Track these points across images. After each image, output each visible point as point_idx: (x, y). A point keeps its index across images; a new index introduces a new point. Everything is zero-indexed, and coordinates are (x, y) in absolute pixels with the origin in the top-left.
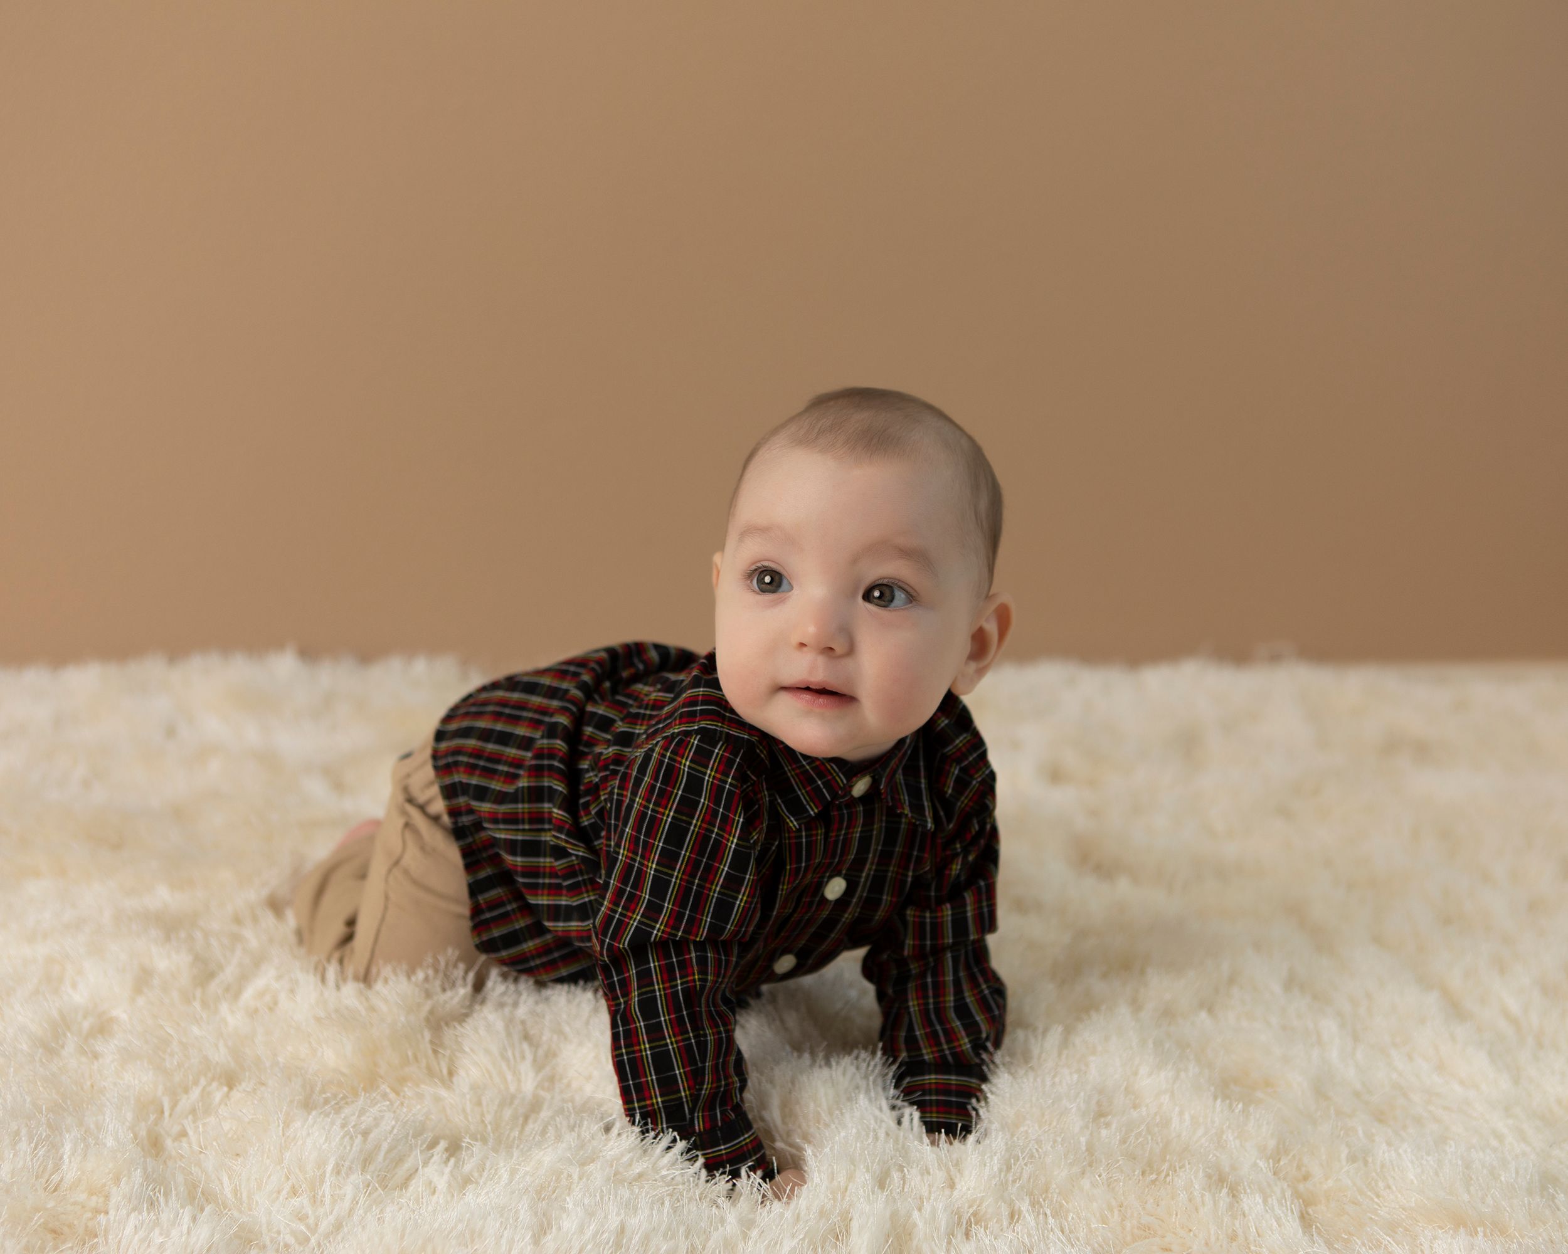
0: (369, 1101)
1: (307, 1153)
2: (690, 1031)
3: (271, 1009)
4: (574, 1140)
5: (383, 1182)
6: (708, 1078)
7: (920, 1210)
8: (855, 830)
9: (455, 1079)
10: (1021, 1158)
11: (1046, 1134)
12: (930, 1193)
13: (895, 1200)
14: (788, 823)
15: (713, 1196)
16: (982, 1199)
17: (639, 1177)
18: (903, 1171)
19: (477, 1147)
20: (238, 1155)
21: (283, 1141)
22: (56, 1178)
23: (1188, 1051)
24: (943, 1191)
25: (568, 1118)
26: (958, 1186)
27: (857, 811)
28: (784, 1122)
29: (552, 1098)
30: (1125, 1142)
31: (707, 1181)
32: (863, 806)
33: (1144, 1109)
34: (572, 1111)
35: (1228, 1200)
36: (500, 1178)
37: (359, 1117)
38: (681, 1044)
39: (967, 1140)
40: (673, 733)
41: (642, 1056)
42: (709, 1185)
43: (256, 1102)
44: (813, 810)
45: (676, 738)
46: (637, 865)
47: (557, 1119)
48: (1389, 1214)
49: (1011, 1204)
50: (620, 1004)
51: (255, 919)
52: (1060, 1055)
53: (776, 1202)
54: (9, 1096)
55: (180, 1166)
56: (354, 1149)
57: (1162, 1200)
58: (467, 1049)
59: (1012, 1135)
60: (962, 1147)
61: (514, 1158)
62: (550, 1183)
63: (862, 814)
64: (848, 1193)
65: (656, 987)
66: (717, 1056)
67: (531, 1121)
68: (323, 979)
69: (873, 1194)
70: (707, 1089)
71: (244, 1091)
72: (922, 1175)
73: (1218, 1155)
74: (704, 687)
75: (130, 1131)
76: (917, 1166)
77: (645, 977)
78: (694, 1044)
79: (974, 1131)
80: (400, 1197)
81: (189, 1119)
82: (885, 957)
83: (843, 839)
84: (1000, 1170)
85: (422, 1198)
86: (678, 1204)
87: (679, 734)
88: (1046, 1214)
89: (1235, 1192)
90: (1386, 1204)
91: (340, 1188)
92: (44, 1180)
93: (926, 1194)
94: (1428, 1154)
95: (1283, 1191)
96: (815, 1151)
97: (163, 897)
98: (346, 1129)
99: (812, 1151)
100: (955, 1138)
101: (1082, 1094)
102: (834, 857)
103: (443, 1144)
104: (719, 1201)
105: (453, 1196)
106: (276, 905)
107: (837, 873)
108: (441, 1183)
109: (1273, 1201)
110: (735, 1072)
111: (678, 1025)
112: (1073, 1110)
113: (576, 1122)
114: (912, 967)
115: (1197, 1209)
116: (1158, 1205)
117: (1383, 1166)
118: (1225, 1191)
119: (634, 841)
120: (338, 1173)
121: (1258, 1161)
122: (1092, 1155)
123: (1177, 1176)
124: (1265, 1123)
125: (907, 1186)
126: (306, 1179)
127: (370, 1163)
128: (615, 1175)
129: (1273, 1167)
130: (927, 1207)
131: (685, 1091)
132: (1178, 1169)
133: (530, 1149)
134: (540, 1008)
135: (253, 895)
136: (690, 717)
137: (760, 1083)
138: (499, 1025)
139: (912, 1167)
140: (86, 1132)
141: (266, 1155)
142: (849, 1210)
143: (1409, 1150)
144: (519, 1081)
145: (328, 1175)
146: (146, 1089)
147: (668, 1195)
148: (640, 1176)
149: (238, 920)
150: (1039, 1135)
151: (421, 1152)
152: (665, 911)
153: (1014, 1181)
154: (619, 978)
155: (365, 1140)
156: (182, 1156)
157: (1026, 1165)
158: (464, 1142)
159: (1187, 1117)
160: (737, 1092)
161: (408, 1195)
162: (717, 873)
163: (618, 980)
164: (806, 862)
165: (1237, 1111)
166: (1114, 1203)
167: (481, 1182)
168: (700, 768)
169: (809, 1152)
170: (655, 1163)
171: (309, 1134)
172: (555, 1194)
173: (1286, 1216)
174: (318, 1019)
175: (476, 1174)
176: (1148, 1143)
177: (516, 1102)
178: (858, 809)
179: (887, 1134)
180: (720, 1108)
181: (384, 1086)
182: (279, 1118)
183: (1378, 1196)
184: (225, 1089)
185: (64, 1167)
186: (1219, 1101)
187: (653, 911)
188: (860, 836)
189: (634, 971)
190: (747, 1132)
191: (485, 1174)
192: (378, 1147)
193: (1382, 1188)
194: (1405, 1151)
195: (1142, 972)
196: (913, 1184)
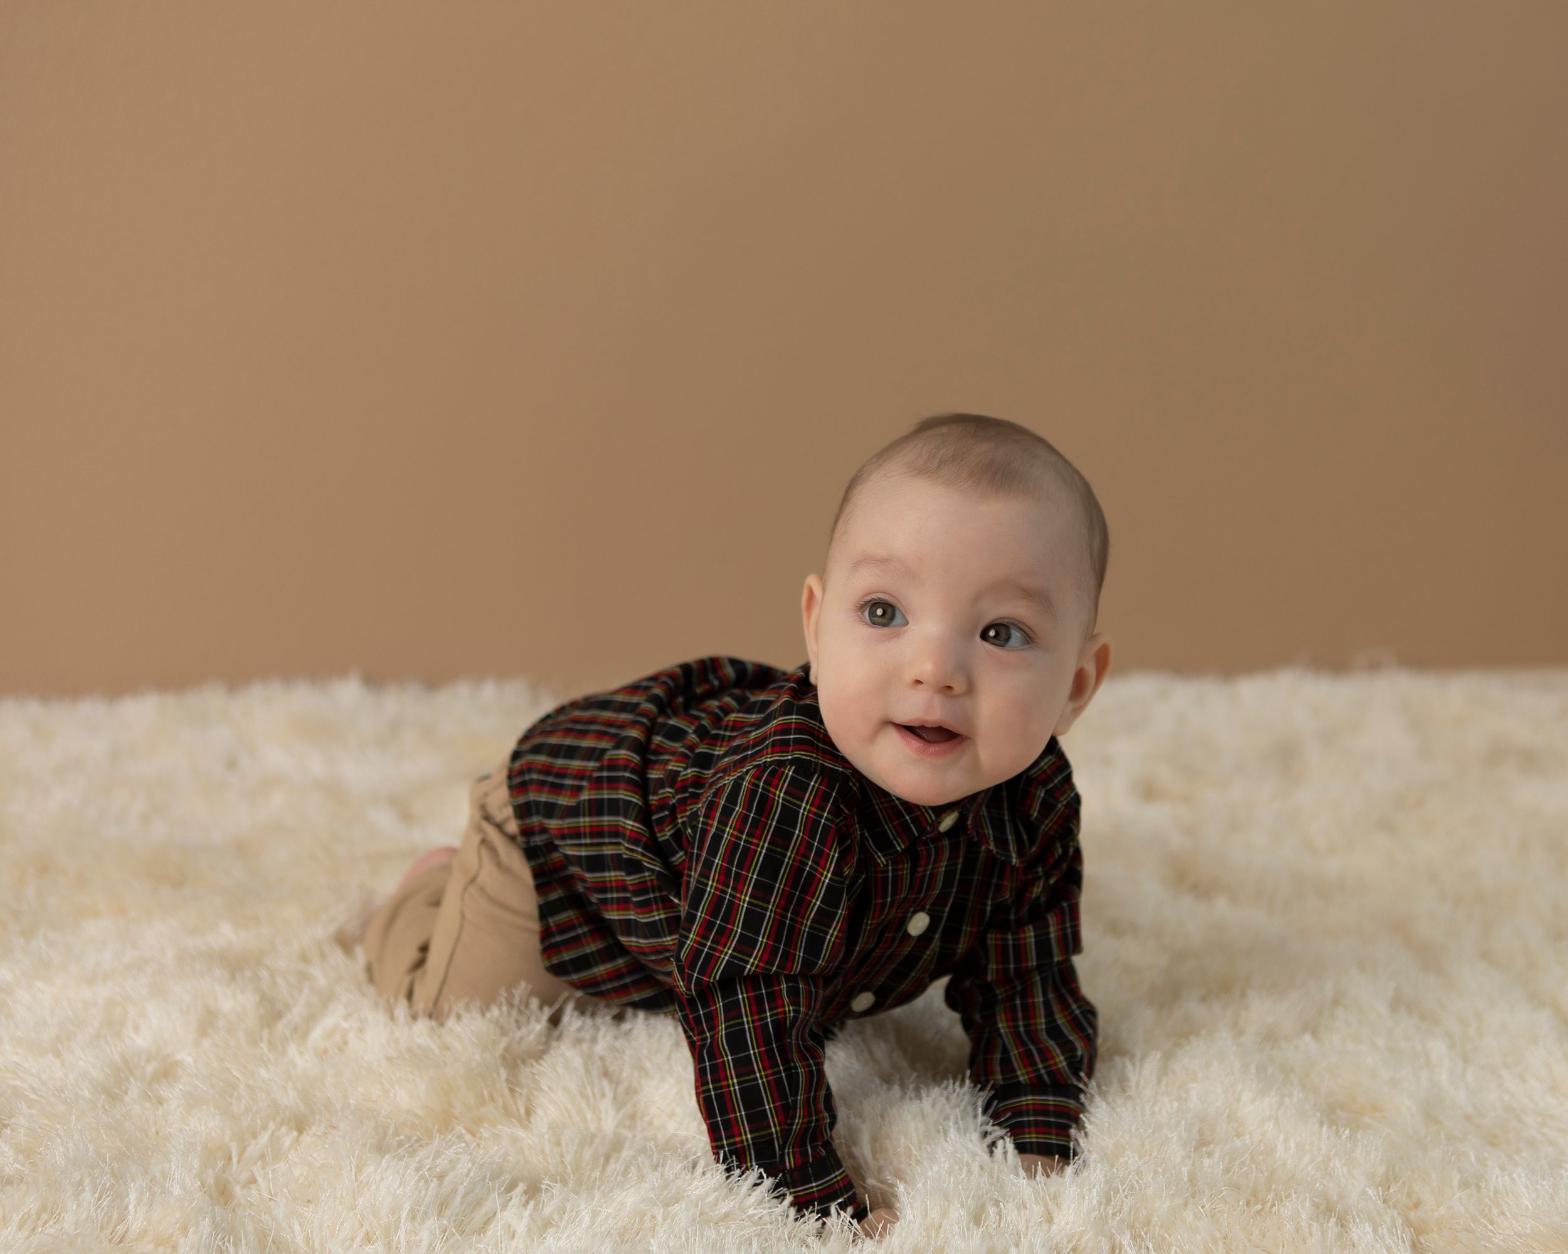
0: (444, 1144)
1: (380, 1199)
2: (780, 1064)
3: (340, 1049)
4: (657, 1179)
5: (461, 1228)
6: (800, 1112)
7: (1017, 1245)
8: (942, 864)
9: (532, 1119)
10: (1121, 1190)
11: (1146, 1165)
12: (1027, 1228)
13: (991, 1237)
14: (875, 859)
15: (802, 1235)
16: (1082, 1234)
17: (725, 1217)
18: (998, 1206)
19: (557, 1189)
20: (309, 1201)
21: (356, 1187)
22: (121, 1229)
23: (1292, 1075)
24: (1041, 1226)
25: (650, 1157)
26: (1056, 1221)
27: (943, 845)
28: (875, 1158)
29: (634, 1136)
30: (1228, 1172)
31: (796, 1220)
32: (949, 840)
33: (1248, 1137)
34: (655, 1150)
35: (1336, 1230)
36: (581, 1220)
37: (434, 1159)
38: (770, 1078)
39: (1065, 1171)
40: (765, 762)
41: (730, 1091)
42: (798, 1223)
43: (327, 1146)
44: (900, 846)
45: (768, 768)
46: (728, 897)
47: (640, 1159)
48: (1504, 1241)
49: (1112, 1238)
50: (706, 1039)
51: (323, 956)
52: (1159, 1082)
53: (868, 1240)
54: (71, 1145)
55: (250, 1214)
56: (429, 1193)
57: (1268, 1231)
58: (545, 1088)
59: (1112, 1166)
60: (1060, 1180)
61: (596, 1199)
62: (633, 1224)
63: (948, 848)
64: (942, 1230)
65: (745, 1020)
66: (808, 1090)
67: (612, 1161)
68: (392, 1017)
69: (968, 1230)
70: (798, 1123)
71: (315, 1134)
72: (1019, 1209)
73: (1326, 1183)
74: (797, 714)
75: (197, 1179)
76: (1014, 1200)
77: (732, 1010)
78: (784, 1077)
79: (1072, 1163)
80: (478, 1243)
81: (258, 1165)
82: (967, 983)
83: (930, 874)
84: (1100, 1203)
85: (501, 1243)
86: (767, 1245)
87: (771, 763)
88: (1148, 1248)
89: (1343, 1221)
90: (1500, 1231)
91: (416, 1234)
92: (109, 1232)
93: (1023, 1229)
94: (1543, 1178)
95: (1393, 1220)
96: (908, 1187)
97: (226, 935)
98: (421, 1173)
99: (905, 1188)
100: (1052, 1171)
101: (1183, 1123)
102: (919, 892)
103: (521, 1187)
104: (809, 1240)
105: (533, 1239)
106: (345, 942)
107: (920, 908)
108: (521, 1227)
109: (1383, 1230)
110: (825, 1108)
111: (768, 1059)
112: (1175, 1140)
113: (659, 1161)
114: (998, 992)
115: (1304, 1240)
116: (1264, 1237)
117: (1496, 1192)
118: (1333, 1220)
119: (725, 873)
120: (414, 1218)
121: (1367, 1189)
122: (1195, 1186)
123: (1283, 1206)
124: (1373, 1148)
125: (1003, 1222)
126: (380, 1225)
127: (446, 1208)
128: (700, 1215)
129: (1383, 1195)
130: (1025, 1243)
131: (775, 1127)
132: (1283, 1198)
133: (611, 1190)
134: (619, 1044)
135: (321, 931)
136: (782, 747)
137: (848, 1118)
138: (578, 1062)
139: (1008, 1202)
140: (151, 1180)
141: (338, 1201)
142: (944, 1247)
143: (1523, 1175)
144: (599, 1119)
145: (403, 1221)
146: (213, 1135)
147: (755, 1235)
148: (727, 1215)
149: (304, 958)
150: (1139, 1166)
151: (499, 1195)
152: (759, 945)
153: (1114, 1214)
154: (705, 1011)
155: (440, 1184)
156: (251, 1204)
157: (1126, 1197)
158: (543, 1184)
159: (1292, 1144)
160: (827, 1128)
161: (487, 1240)
162: (808, 907)
163: (704, 1014)
164: (891, 897)
165: (1344, 1137)
166: (1218, 1235)
167: (562, 1225)
168: (795, 801)
169: (901, 1188)
170: (742, 1202)
171: (382, 1179)
172: (639, 1236)
173: (1397, 1245)
174: (390, 1059)
175: (556, 1218)
176: (1252, 1172)
177: (597, 1141)
178: (944, 843)
179: (981, 1168)
180: (810, 1144)
181: (459, 1128)
182: (351, 1162)
183: (1492, 1223)
184: (295, 1133)
185: (129, 1217)
186: (1325, 1128)
187: (746, 945)
188: (945, 871)
189: (721, 1004)
190: (838, 1170)
191: (566, 1217)
192: (454, 1191)
193: (1496, 1215)
194: (1519, 1176)
195: (1243, 995)
196: (1009, 1219)
